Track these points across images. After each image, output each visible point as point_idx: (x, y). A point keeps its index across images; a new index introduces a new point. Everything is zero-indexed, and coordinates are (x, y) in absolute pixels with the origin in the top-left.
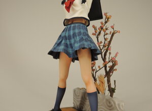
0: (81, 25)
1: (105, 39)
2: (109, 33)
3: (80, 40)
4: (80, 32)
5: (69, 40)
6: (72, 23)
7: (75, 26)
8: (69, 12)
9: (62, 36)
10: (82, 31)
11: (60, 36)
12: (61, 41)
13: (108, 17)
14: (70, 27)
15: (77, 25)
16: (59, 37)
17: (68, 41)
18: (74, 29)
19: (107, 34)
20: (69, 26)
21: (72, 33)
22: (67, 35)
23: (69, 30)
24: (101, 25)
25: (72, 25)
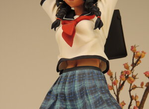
0: (95, 71)
1: (132, 98)
2: (139, 85)
3: (95, 103)
4: (95, 86)
5: (71, 101)
6: (76, 67)
7: (84, 74)
8: (71, 46)
9: (55, 92)
10: (98, 84)
11: (50, 92)
12: (54, 104)
13: (139, 54)
14: (74, 75)
15: (86, 71)
16: (47, 95)
17: (68, 103)
18: (81, 79)
19: (135, 87)
20: (70, 73)
21: (77, 87)
22: (66, 91)
23: (72, 81)
24: (124, 69)
25: (77, 72)
